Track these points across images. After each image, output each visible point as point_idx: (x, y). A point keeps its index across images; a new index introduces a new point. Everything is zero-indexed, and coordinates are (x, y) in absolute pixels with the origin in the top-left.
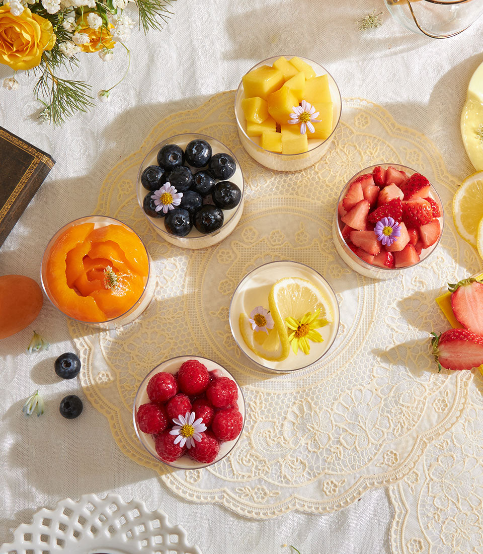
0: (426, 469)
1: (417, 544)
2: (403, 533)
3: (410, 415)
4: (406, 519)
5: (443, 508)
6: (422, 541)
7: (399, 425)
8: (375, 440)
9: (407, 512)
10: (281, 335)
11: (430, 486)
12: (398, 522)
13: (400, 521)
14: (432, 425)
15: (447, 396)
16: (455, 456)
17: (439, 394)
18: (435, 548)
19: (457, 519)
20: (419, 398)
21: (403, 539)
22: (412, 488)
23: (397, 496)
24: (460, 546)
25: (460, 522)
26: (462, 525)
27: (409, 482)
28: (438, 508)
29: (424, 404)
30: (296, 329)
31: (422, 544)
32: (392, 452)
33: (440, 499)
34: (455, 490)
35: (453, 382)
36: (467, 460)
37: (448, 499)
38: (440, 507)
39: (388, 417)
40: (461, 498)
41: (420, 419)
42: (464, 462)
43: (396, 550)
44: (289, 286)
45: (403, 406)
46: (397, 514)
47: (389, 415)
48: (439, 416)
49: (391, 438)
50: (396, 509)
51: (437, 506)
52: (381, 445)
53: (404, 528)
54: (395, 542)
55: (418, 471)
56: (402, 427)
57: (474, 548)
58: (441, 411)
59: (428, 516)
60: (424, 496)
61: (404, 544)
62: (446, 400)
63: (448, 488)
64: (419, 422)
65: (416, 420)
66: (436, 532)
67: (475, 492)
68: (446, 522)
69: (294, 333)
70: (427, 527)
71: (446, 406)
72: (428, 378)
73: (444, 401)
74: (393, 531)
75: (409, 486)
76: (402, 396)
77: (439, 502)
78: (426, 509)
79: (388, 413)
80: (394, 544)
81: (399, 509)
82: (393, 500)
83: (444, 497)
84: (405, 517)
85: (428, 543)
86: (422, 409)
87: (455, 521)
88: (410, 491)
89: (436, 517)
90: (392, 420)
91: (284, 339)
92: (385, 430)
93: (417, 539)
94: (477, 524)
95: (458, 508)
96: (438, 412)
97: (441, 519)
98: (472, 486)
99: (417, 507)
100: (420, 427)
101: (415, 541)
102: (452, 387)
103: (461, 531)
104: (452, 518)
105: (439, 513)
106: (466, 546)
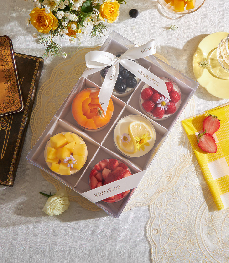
0: (166, 202)
1: (157, 231)
2: (152, 225)
3: (156, 180)
4: (154, 220)
5: (169, 219)
6: (159, 230)
7: (151, 183)
8: (141, 187)
9: (155, 217)
10: (134, 143)
11: (166, 209)
12: (151, 221)
13: (152, 220)
14: (164, 185)
15: (171, 175)
16: (178, 199)
17: (168, 174)
18: (163, 233)
19: (174, 224)
20: (160, 174)
21: (152, 228)
22: (159, 208)
23: (153, 210)
24: (173, 234)
25: (175, 225)
26: (175, 226)
27: (158, 206)
28: (167, 218)
29: (162, 177)
30: (139, 141)
31: (159, 231)
32: (146, 193)
33: (169, 215)
34: (175, 212)
35: (175, 170)
36: (182, 201)
37: (172, 215)
38: (168, 218)
39: (147, 179)
40: (177, 216)
41: (160, 182)
42: (181, 202)
43: (148, 231)
44: (136, 124)
45: (154, 176)
46: (151, 217)
47: (148, 179)
48: (167, 183)
49: (147, 188)
50: (151, 216)
51: (167, 217)
52: (142, 190)
53: (153, 223)
54: (148, 228)
55: (163, 202)
56: (152, 184)
57: (178, 236)
58: (168, 181)
59: (163, 221)
60: (163, 212)
61: (151, 230)
62: (171, 177)
63: (173, 211)
64: (159, 183)
65: (158, 182)
66: (165, 227)
67: (183, 215)
68: (170, 224)
69: (139, 142)
70: (162, 225)
71: (170, 179)
72: (165, 167)
73: (170, 177)
74: (148, 223)
75: (158, 207)
76: (154, 172)
77: (168, 216)
78: (163, 218)
79: (148, 178)
80: (148, 229)
81: (152, 215)
82: (151, 212)
83: (170, 214)
84: (154, 219)
85: (161, 231)
86: (161, 179)
87: (173, 224)
88: (158, 209)
89: (166, 222)
90: (149, 181)
91: (135, 145)
92: (145, 184)
93: (157, 229)
94: (181, 227)
95: (175, 220)
96: (167, 181)
97: (168, 223)
98: (182, 212)
99: (159, 216)
100: (159, 185)
101: (156, 229)
102: (174, 172)
103: (175, 229)
104: (172, 223)
105: (167, 220)
106: (175, 235)
